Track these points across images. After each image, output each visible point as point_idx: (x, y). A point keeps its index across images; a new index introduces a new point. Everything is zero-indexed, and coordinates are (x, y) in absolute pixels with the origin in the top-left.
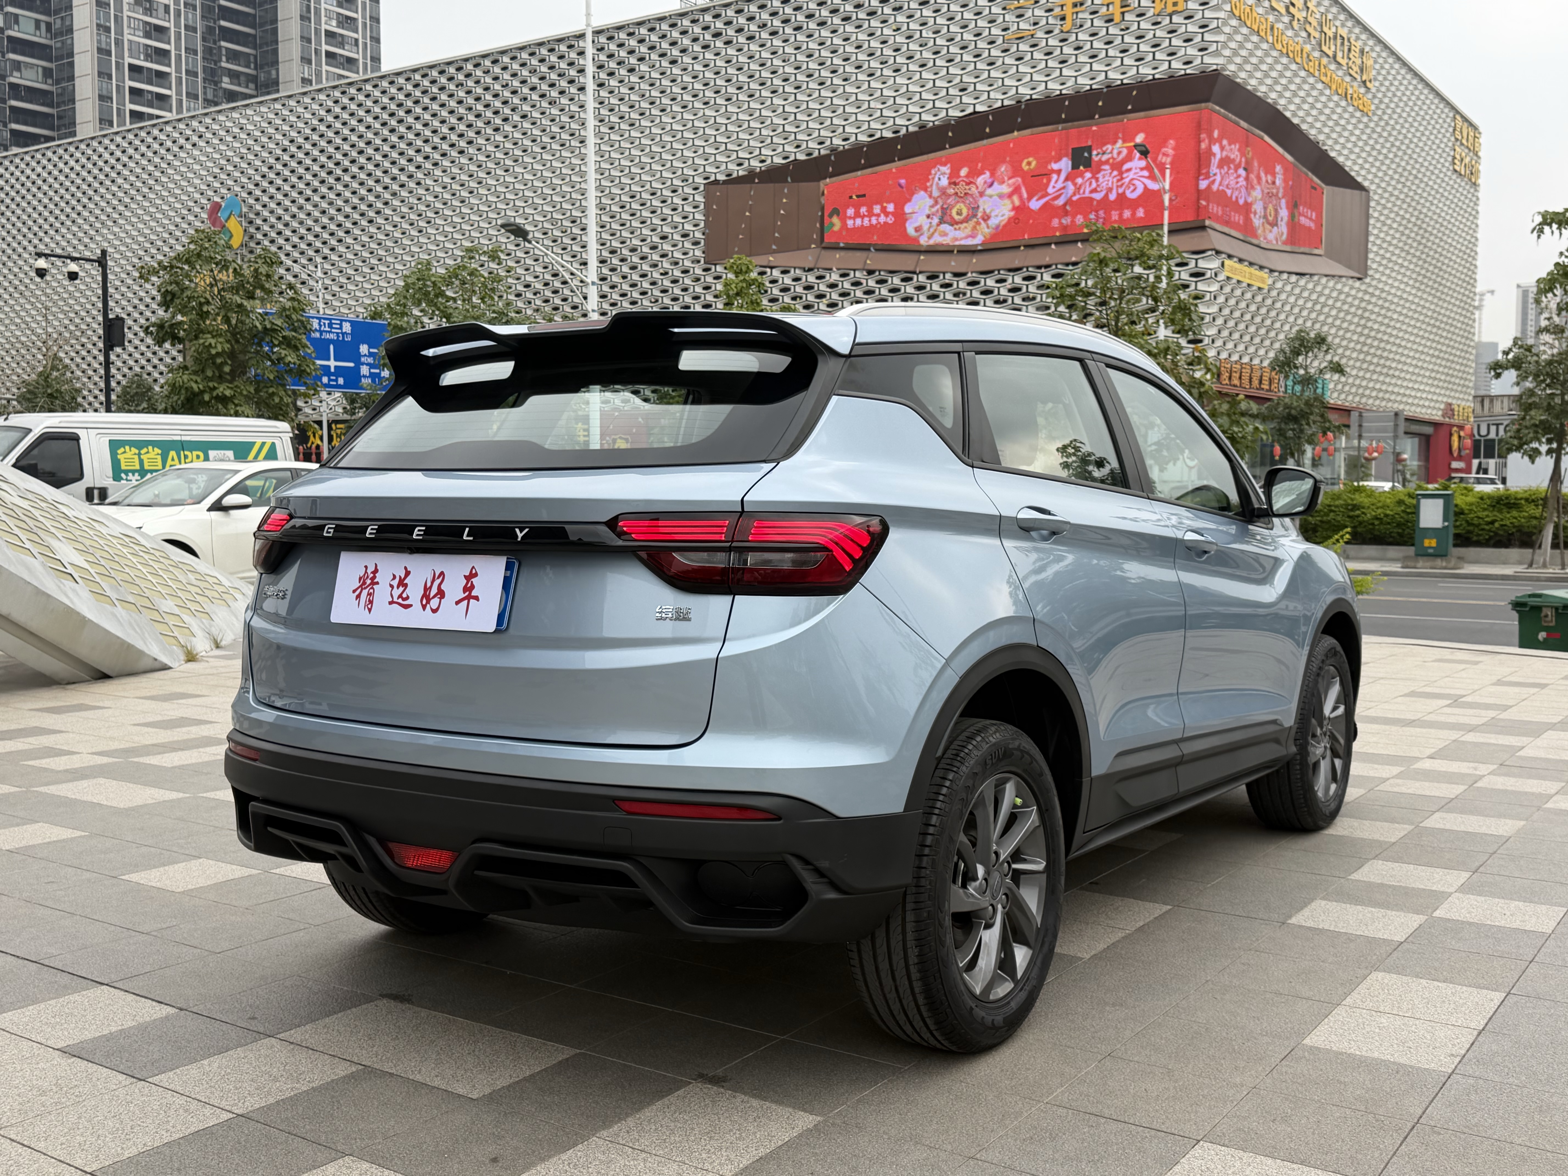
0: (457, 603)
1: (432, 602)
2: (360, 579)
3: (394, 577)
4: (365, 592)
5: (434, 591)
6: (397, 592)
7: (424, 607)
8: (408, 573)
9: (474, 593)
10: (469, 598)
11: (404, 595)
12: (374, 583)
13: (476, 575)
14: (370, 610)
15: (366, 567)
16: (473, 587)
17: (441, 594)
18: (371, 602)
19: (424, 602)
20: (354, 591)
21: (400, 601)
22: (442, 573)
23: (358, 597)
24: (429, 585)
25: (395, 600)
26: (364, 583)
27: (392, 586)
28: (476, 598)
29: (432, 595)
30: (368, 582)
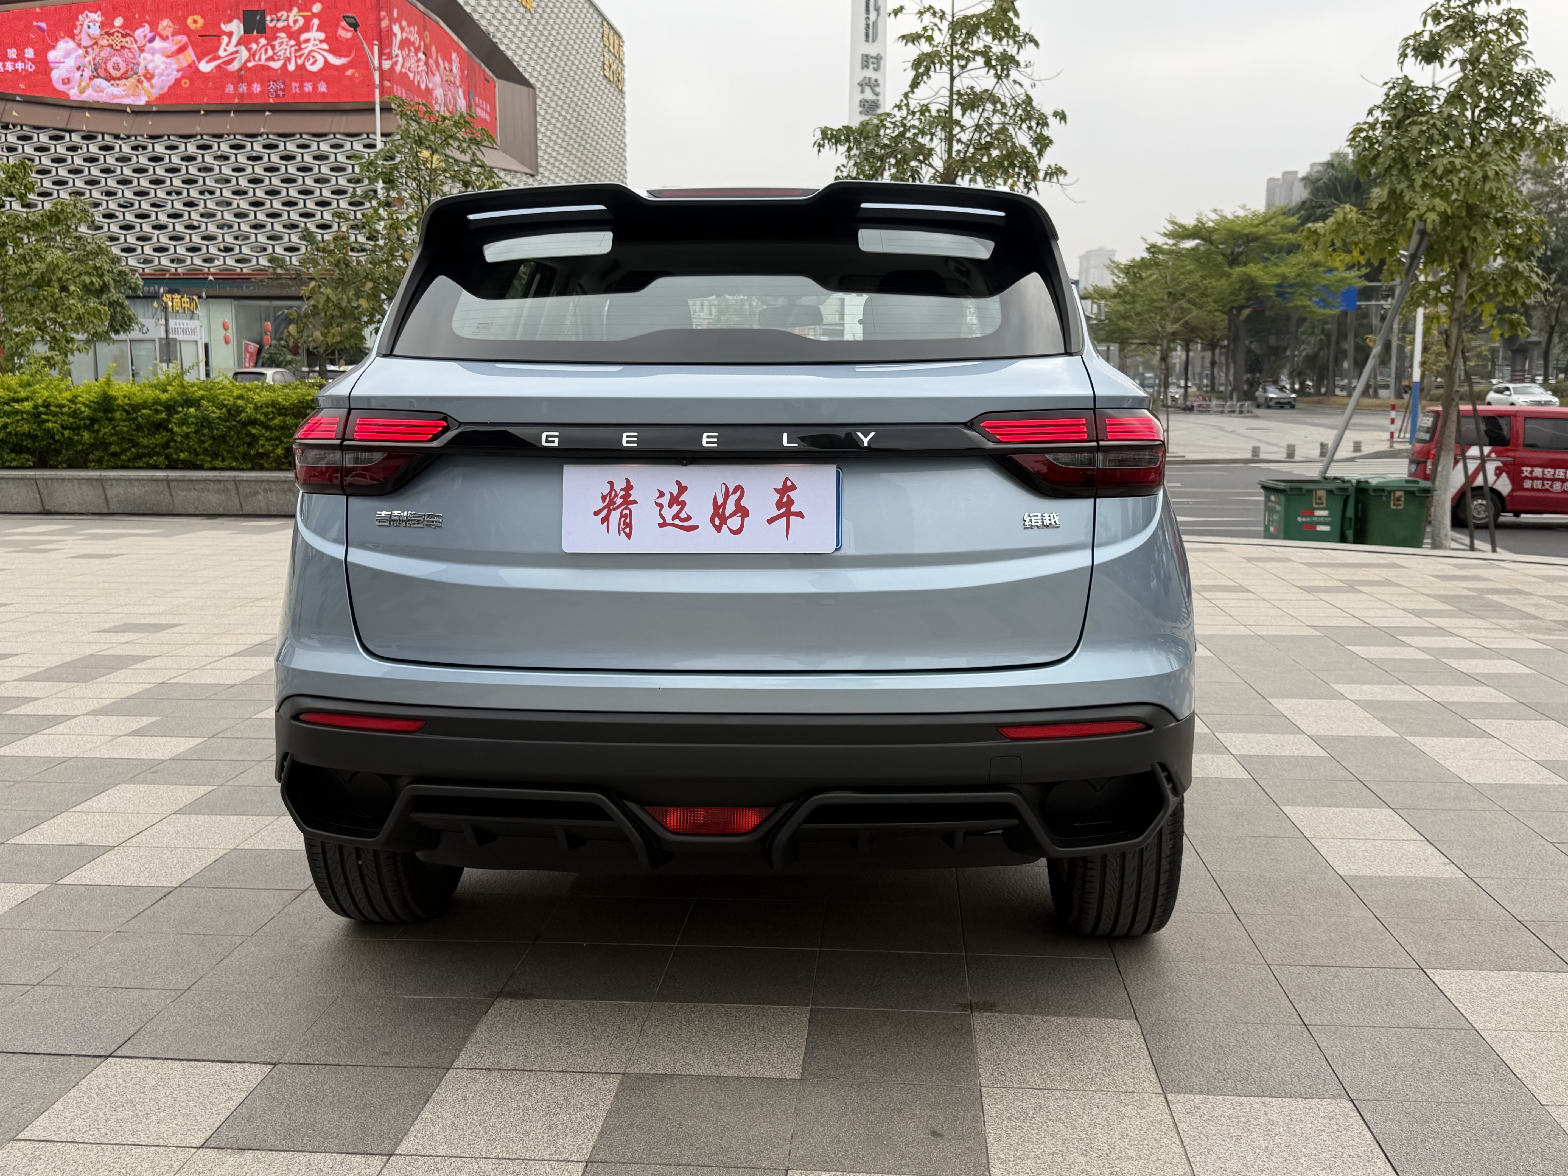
0: (770, 521)
1: (729, 521)
2: (604, 498)
3: (662, 494)
4: (615, 516)
5: (730, 508)
6: (669, 513)
7: (718, 529)
8: (682, 489)
9: (793, 509)
10: (788, 514)
11: (683, 515)
12: (627, 501)
13: (793, 487)
14: (629, 536)
15: (611, 483)
16: (791, 502)
17: (742, 512)
18: (629, 526)
19: (717, 522)
20: (596, 513)
21: (677, 522)
22: (738, 488)
23: (606, 519)
24: (720, 501)
25: (669, 520)
26: (612, 502)
27: (661, 506)
28: (800, 515)
29: (727, 515)
30: (619, 501)
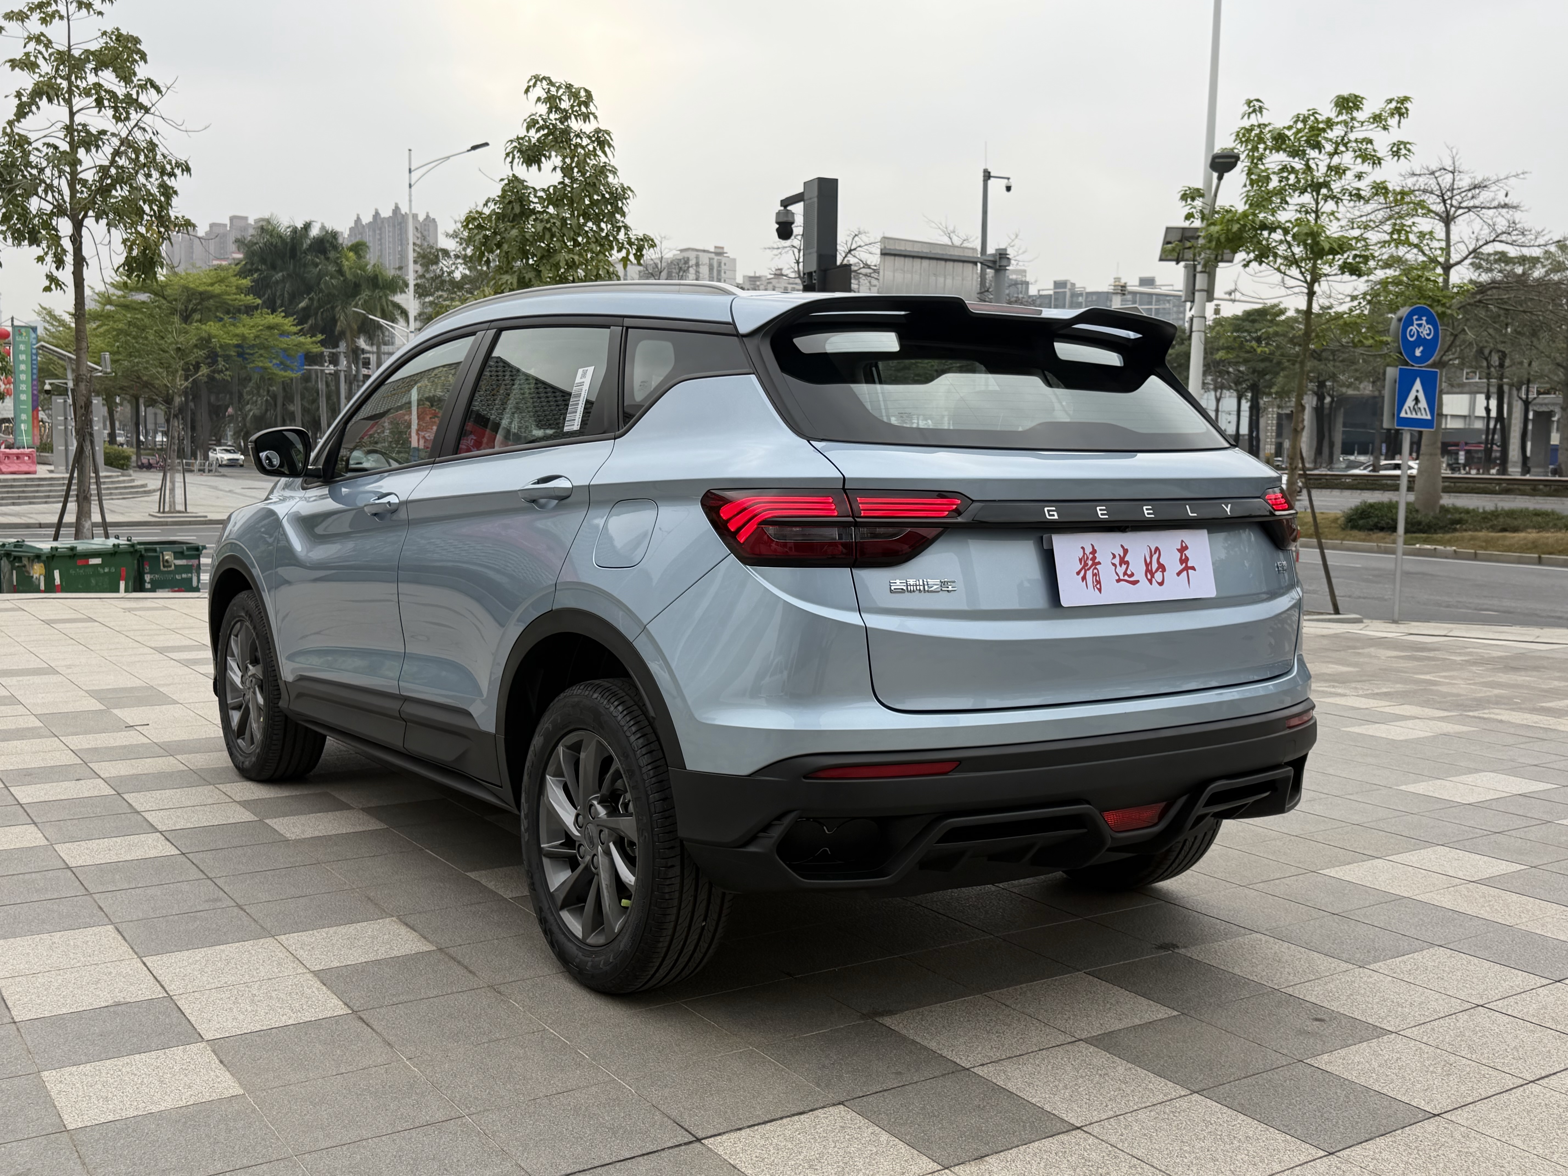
0: (1179, 574)
1: (1156, 575)
2: (1080, 560)
3: (1114, 556)
4: (1089, 574)
5: (1155, 566)
6: (1121, 570)
7: (1150, 581)
8: (1126, 551)
9: (1190, 564)
10: (1187, 568)
11: (1129, 572)
12: (1096, 564)
13: (1186, 548)
14: (1100, 590)
15: (1083, 548)
16: (1187, 559)
17: (1162, 568)
18: (1099, 582)
19: (1149, 577)
20: (1078, 573)
21: (1126, 578)
22: (1157, 549)
23: (1084, 578)
24: (1148, 560)
25: (1122, 577)
26: (1086, 564)
27: (1114, 565)
28: (1193, 568)
29: (1154, 570)
30: (1090, 563)
